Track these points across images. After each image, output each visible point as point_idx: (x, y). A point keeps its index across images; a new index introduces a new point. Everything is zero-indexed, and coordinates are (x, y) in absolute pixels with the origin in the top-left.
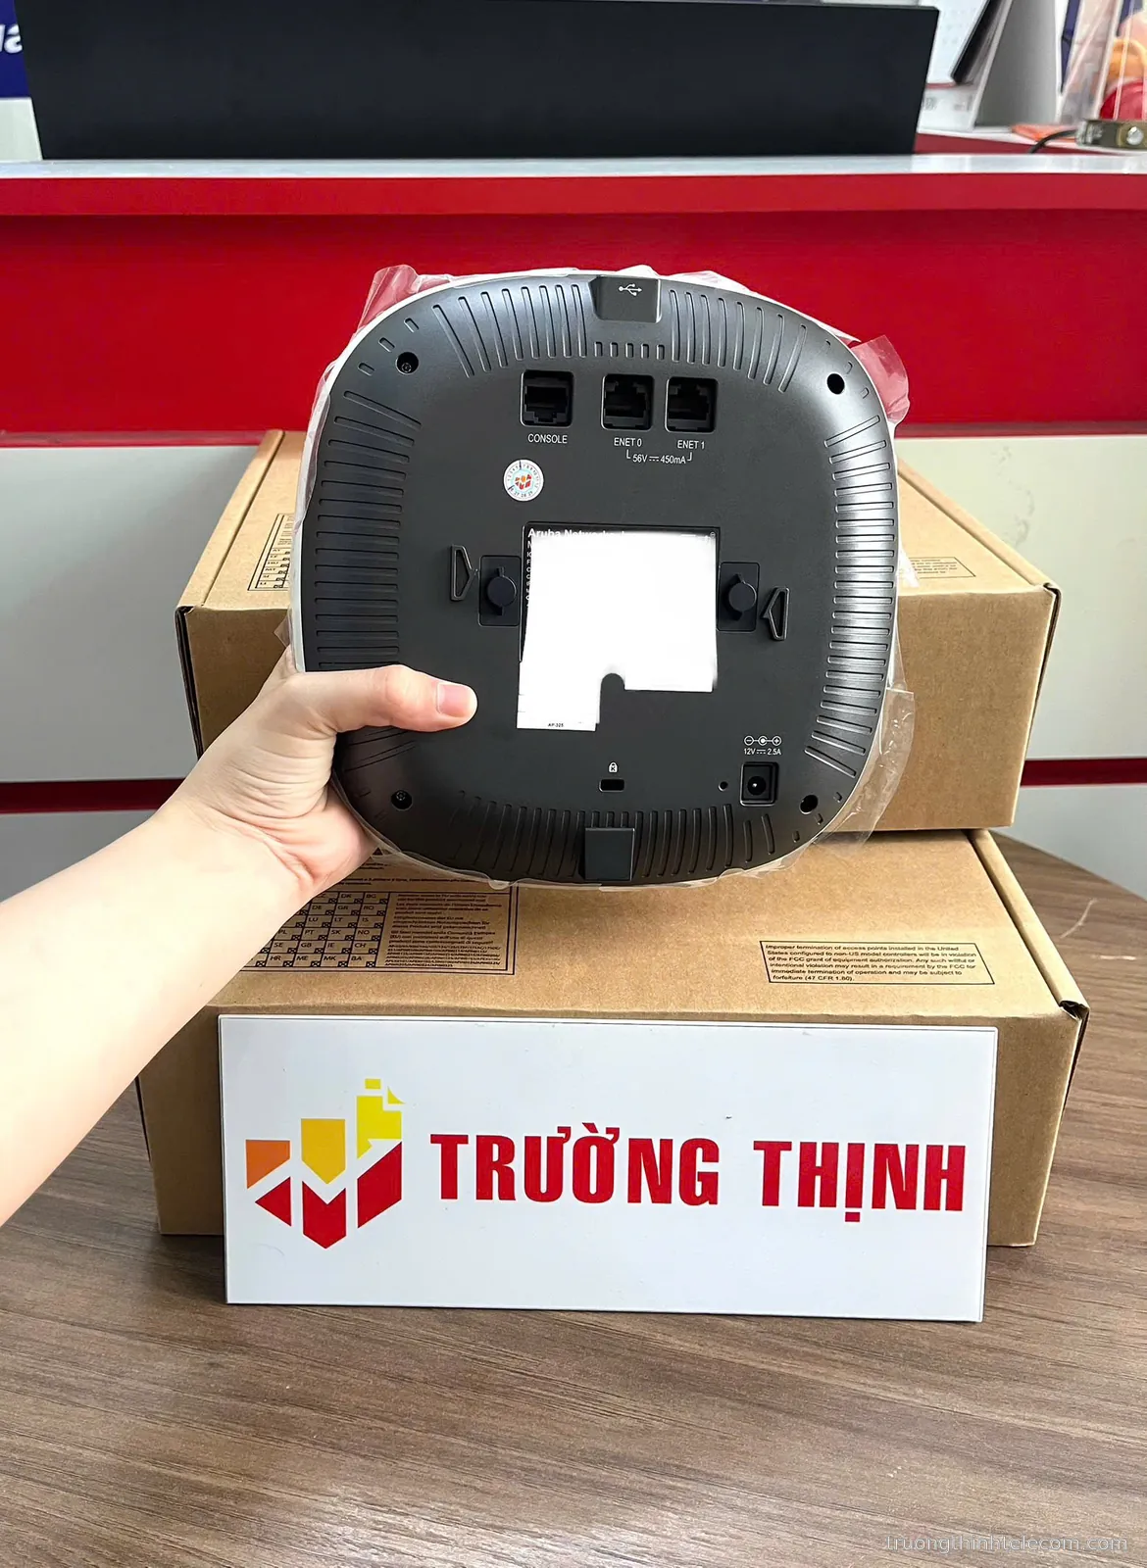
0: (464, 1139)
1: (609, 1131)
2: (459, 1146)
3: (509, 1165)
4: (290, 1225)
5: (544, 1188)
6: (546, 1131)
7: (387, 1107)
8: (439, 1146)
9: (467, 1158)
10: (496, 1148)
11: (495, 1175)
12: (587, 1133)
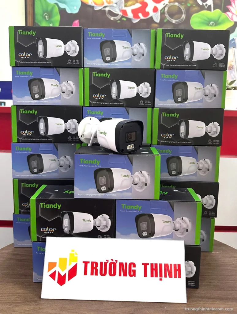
0: (89, 262)
1: (116, 261)
2: (88, 264)
3: (97, 268)
4: (55, 280)
5: (103, 273)
6: (104, 261)
7: (75, 256)
8: (84, 264)
9: (89, 266)
10: (95, 264)
11: (94, 270)
12: (111, 261)
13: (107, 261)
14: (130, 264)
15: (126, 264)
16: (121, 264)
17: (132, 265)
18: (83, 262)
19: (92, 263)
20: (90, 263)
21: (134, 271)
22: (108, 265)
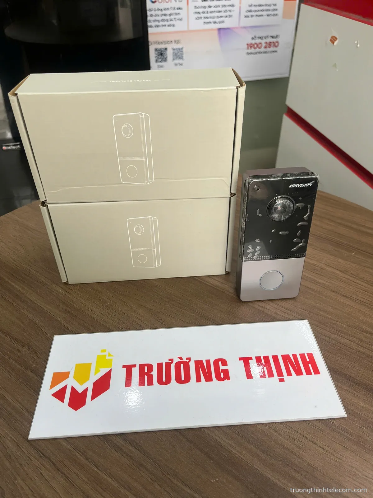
0: (135, 366)
1: (187, 359)
2: (133, 368)
3: (151, 373)
4: (63, 402)
5: (164, 380)
6: (164, 361)
7: (108, 358)
8: (125, 369)
10: (146, 368)
11: (146, 377)
12: (179, 360)
13: (172, 360)
14: (216, 362)
15: (208, 362)
16: (199, 364)
17: (220, 363)
18: (124, 367)
19: (142, 367)
20: (138, 367)
21: (226, 372)
22: (173, 366)
